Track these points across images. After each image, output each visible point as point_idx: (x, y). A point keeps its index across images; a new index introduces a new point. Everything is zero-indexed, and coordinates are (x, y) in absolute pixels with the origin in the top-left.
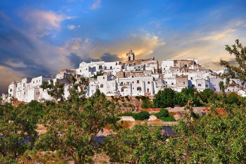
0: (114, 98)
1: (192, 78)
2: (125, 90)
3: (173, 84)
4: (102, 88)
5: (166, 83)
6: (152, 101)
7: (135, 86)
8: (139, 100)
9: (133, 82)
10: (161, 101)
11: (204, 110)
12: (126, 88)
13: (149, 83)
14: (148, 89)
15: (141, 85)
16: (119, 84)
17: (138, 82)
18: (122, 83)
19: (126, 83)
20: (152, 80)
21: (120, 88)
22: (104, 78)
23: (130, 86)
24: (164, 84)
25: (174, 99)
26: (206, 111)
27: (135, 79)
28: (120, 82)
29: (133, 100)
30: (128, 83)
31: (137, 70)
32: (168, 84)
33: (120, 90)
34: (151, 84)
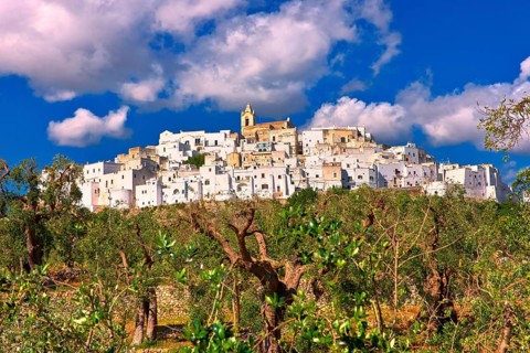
1: (348, 166)
2: (243, 188)
3: (317, 176)
4: (207, 186)
5: (308, 174)
7: (259, 182)
9: (256, 177)
12: (246, 185)
13: (280, 177)
14: (279, 187)
15: (268, 181)
16: (233, 180)
17: (263, 176)
18: (239, 177)
19: (245, 178)
20: (284, 173)
21: (235, 185)
22: (210, 170)
23: (250, 183)
24: (304, 176)
27: (258, 172)
28: (236, 175)
30: (248, 178)
31: (260, 150)
32: (310, 176)
33: (235, 188)
34: (283, 180)
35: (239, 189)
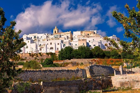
0: (31, 54)
2: (42, 49)
3: (76, 45)
4: (27, 49)
5: (72, 44)
6: (58, 56)
7: (49, 46)
8: (48, 55)
9: (48, 44)
10: (63, 55)
11: (92, 61)
12: (43, 48)
13: (58, 44)
14: (58, 49)
15: (53, 46)
16: (38, 46)
17: (51, 44)
18: (40, 45)
19: (43, 45)
20: (61, 42)
21: (39, 48)
22: (28, 42)
23: (45, 47)
24: (70, 45)
25: (72, 54)
26: (93, 61)
27: (49, 42)
28: (39, 44)
29: (44, 56)
30: (44, 45)
31: (55, 38)
32: (73, 45)
33: (39, 49)
34: (60, 45)
35: (41, 50)
